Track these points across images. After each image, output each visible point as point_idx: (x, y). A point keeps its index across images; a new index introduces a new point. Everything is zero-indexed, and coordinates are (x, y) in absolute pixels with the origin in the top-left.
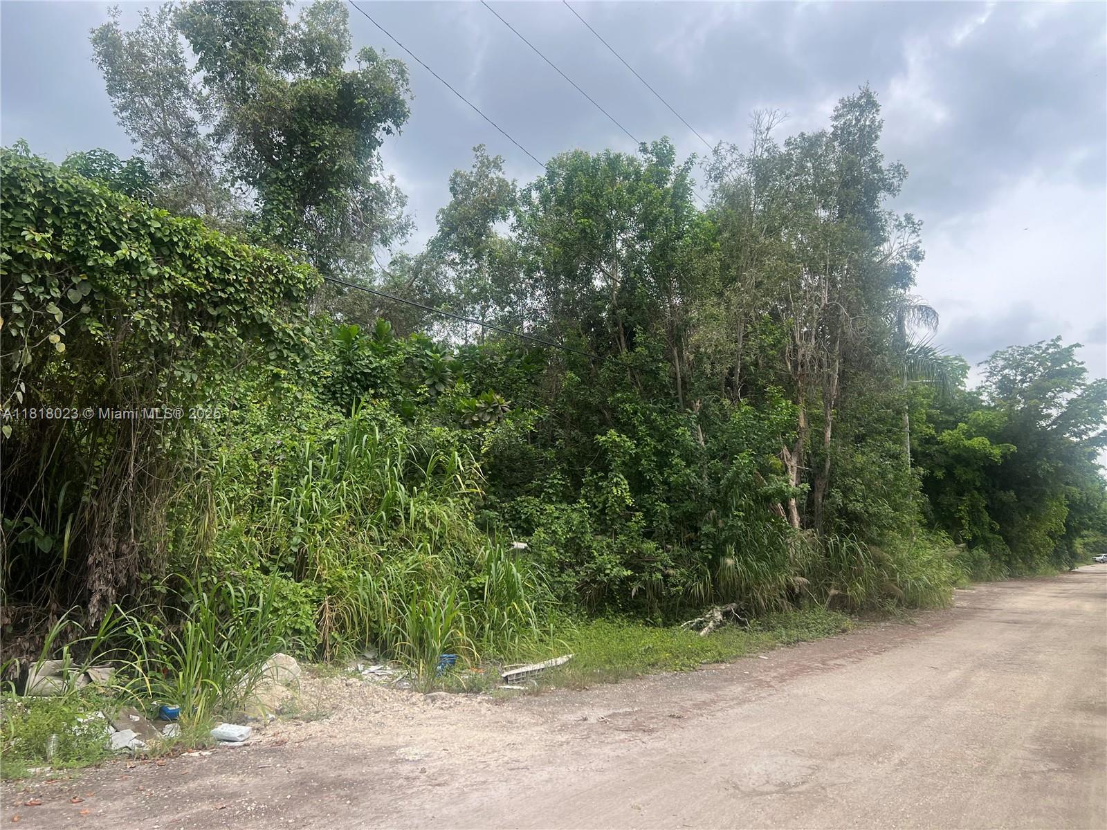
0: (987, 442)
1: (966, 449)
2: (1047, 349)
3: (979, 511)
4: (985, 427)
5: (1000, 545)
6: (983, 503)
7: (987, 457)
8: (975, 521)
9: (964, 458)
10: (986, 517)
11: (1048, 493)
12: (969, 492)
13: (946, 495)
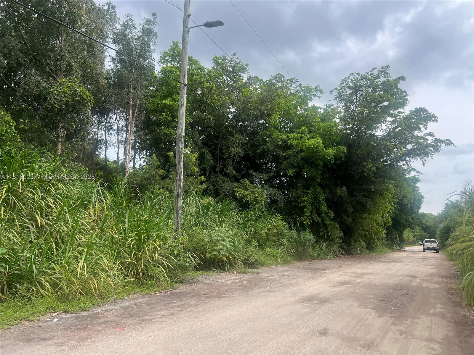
1: (309, 150)
11: (373, 190)
12: (314, 187)
13: (297, 189)
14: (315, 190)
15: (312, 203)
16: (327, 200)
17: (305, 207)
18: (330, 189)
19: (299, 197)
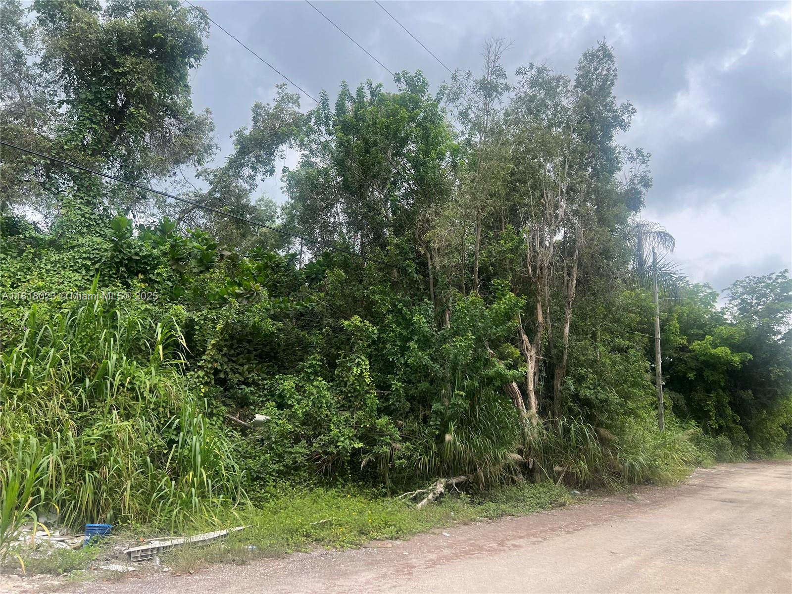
0: (728, 351)
1: (712, 356)
2: (776, 279)
3: (723, 406)
4: (727, 339)
5: (740, 434)
6: (726, 400)
7: (729, 363)
8: (721, 414)
9: (711, 363)
10: (729, 411)
11: (779, 393)
12: (715, 390)
13: (697, 393)
14: (718, 393)
15: (716, 407)
16: (730, 403)
17: (709, 411)
18: (730, 391)
19: (701, 400)
